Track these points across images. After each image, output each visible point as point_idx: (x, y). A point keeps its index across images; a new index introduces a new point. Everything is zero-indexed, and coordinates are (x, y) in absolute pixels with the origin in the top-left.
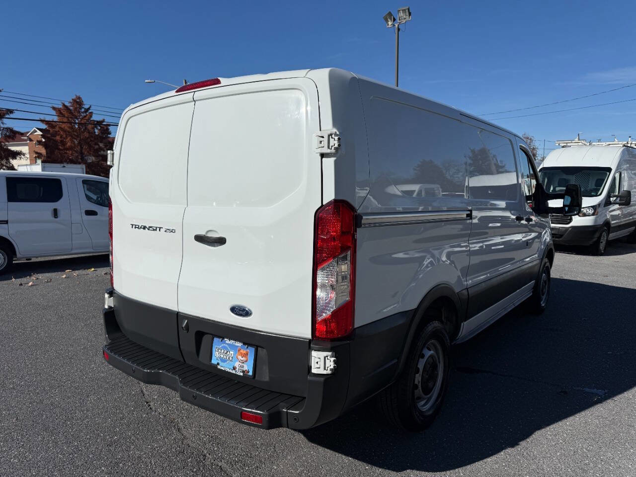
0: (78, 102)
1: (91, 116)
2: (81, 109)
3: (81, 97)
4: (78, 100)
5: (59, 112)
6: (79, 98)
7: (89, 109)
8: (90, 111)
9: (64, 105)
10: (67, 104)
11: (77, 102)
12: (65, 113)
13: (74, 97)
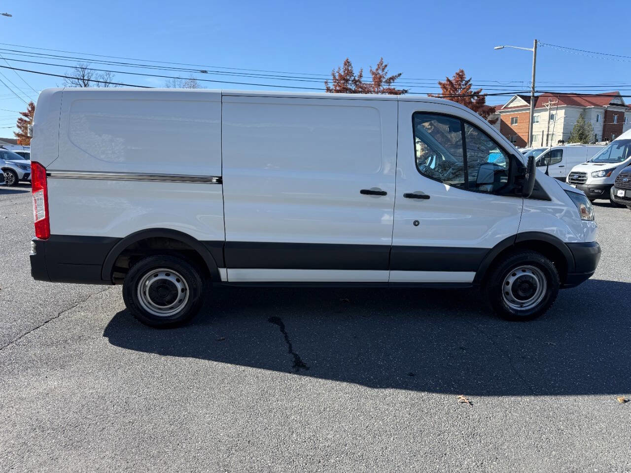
0: (461, 76)
1: (470, 88)
2: (462, 81)
3: (464, 70)
4: (460, 74)
5: (444, 87)
6: (462, 71)
7: (469, 81)
8: (470, 83)
9: (448, 80)
10: (451, 79)
11: (459, 75)
12: (449, 87)
13: (458, 71)
